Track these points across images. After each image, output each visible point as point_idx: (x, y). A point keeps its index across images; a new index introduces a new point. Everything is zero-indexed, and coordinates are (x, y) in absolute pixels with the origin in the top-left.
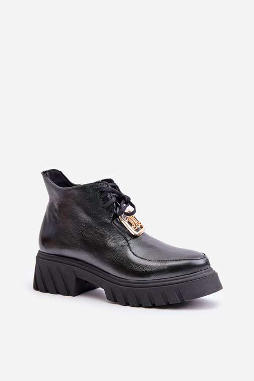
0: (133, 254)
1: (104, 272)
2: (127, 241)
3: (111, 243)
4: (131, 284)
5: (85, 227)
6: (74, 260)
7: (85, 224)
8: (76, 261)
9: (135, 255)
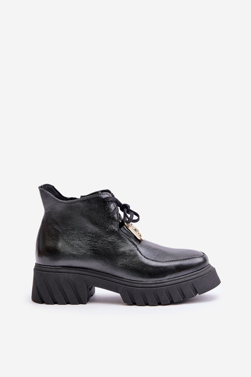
0: (144, 257)
1: (117, 278)
2: (136, 246)
3: (122, 250)
4: (149, 285)
5: (93, 237)
6: (83, 270)
7: (92, 234)
8: (85, 270)
9: (147, 258)
